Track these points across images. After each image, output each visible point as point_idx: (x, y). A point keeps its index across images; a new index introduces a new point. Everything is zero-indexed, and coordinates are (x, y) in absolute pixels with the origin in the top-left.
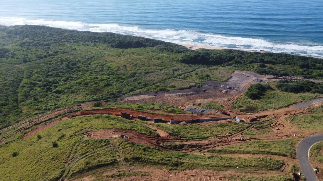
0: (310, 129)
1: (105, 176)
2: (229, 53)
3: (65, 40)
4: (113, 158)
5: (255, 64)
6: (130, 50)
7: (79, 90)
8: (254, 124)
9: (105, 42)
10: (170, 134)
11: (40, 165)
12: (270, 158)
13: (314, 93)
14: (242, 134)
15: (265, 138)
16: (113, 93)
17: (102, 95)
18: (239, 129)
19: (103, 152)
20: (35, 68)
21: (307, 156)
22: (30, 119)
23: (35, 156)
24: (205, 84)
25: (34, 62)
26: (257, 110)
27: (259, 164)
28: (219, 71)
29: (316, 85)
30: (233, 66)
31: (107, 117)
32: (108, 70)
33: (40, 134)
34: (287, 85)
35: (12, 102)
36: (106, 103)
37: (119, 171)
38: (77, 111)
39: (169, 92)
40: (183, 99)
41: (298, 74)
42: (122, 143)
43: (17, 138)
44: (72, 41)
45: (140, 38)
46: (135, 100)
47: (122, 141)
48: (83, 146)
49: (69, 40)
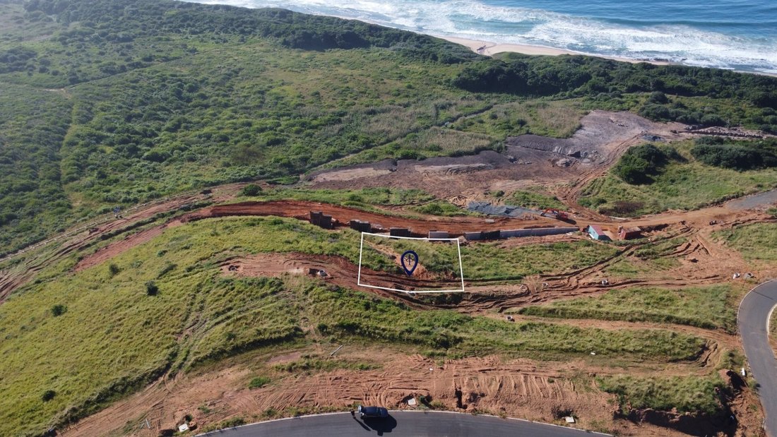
0: (774, 263)
1: (272, 368)
2: (577, 66)
3: (170, 27)
4: (292, 325)
5: (641, 94)
6: (329, 54)
7: (205, 153)
8: (633, 245)
9: (267, 32)
10: (428, 267)
11: (117, 337)
12: (672, 331)
14: (604, 269)
15: (660, 282)
16: (289, 162)
17: (261, 166)
18: (596, 258)
19: (269, 309)
20: (98, 97)
21: (764, 330)
22: (91, 223)
24: (515, 143)
25: (94, 82)
26: (642, 211)
27: (646, 346)
28: (550, 110)
30: (585, 98)
31: (275, 223)
32: (276, 104)
33: (114, 262)
34: (720, 149)
35: (46, 180)
36: (272, 186)
37: (308, 357)
38: (204, 205)
39: (424, 161)
40: (458, 180)
41: (749, 122)
42: (314, 290)
43: (63, 269)
44: (188, 31)
45: (354, 23)
46: (341, 182)
47: (314, 284)
48: (219, 293)
49: (180, 26)
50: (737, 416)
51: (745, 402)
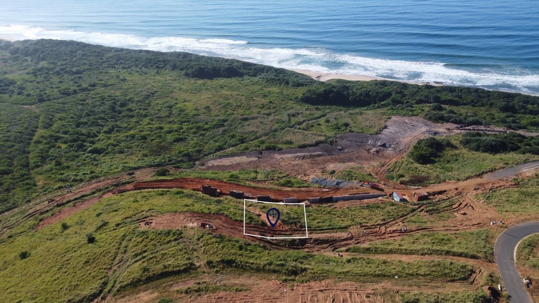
0: (517, 214)
1: (174, 292)
2: (382, 87)
3: (108, 64)
4: (188, 262)
5: (425, 105)
6: (217, 81)
7: (131, 148)
8: (423, 204)
9: (174, 67)
10: (284, 221)
11: (65, 272)
12: (450, 261)
13: (524, 153)
14: (404, 221)
15: (442, 229)
16: (188, 153)
17: (169, 156)
18: (398, 214)
19: (172, 250)
20: (57, 111)
21: (513, 259)
22: (49, 196)
23: (57, 259)
24: (342, 138)
25: (55, 101)
26: (429, 182)
27: (433, 271)
28: (365, 116)
29: (527, 140)
30: (388, 108)
31: (178, 193)
32: (180, 114)
33: (65, 221)
34: (479, 140)
35: (19, 167)
36: (176, 169)
37: (199, 283)
38: (129, 183)
39: (281, 151)
40: (304, 163)
41: (498, 122)
42: (204, 237)
43: (28, 228)
44: (120, 66)
45: (233, 61)
46: (224, 166)
47: (204, 233)
48: (138, 241)
49: (115, 64)
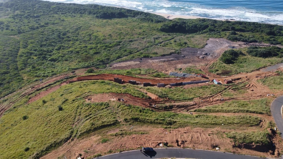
0: (281, 90)
1: (109, 135)
2: (203, 22)
3: (54, 12)
4: (114, 119)
5: (227, 32)
6: (114, 20)
7: (71, 58)
8: (230, 86)
9: (90, 13)
10: (159, 96)
11: (50, 127)
12: (249, 116)
13: (281, 57)
14: (221, 95)
15: (242, 98)
16: (102, 60)
17: (92, 62)
18: (218, 91)
19: (105, 114)
20: (29, 38)
21: (280, 114)
22: (31, 85)
23: (44, 119)
24: (184, 51)
25: (27, 33)
26: (231, 73)
27: (241, 121)
28: (195, 38)
29: (282, 50)
30: (207, 34)
31: (102, 82)
32: (96, 39)
33: (44, 99)
34: (257, 51)
35: (13, 70)
36: (97, 69)
37: (122, 131)
38: (74, 77)
39: (152, 58)
40: (165, 65)
41: (266, 41)
42: (121, 106)
43: (23, 103)
44: (60, 13)
45: (121, 9)
46: (122, 67)
47: (120, 104)
48: (86, 109)
49: (57, 11)
50: (275, 145)
51: (277, 139)
